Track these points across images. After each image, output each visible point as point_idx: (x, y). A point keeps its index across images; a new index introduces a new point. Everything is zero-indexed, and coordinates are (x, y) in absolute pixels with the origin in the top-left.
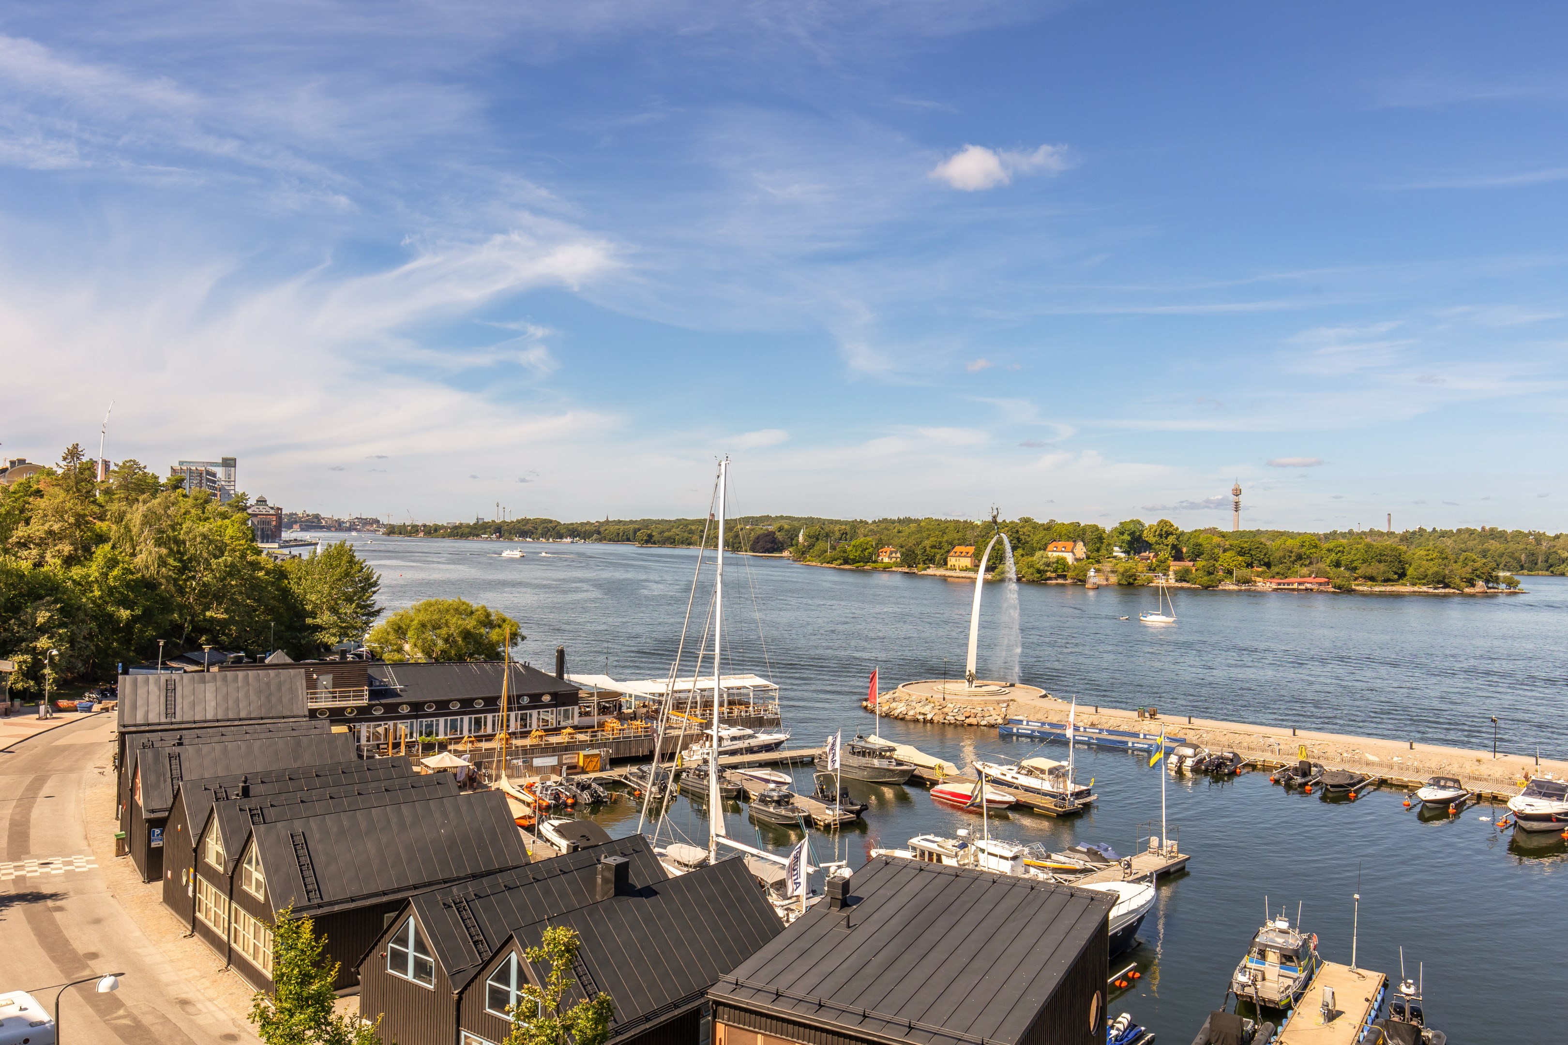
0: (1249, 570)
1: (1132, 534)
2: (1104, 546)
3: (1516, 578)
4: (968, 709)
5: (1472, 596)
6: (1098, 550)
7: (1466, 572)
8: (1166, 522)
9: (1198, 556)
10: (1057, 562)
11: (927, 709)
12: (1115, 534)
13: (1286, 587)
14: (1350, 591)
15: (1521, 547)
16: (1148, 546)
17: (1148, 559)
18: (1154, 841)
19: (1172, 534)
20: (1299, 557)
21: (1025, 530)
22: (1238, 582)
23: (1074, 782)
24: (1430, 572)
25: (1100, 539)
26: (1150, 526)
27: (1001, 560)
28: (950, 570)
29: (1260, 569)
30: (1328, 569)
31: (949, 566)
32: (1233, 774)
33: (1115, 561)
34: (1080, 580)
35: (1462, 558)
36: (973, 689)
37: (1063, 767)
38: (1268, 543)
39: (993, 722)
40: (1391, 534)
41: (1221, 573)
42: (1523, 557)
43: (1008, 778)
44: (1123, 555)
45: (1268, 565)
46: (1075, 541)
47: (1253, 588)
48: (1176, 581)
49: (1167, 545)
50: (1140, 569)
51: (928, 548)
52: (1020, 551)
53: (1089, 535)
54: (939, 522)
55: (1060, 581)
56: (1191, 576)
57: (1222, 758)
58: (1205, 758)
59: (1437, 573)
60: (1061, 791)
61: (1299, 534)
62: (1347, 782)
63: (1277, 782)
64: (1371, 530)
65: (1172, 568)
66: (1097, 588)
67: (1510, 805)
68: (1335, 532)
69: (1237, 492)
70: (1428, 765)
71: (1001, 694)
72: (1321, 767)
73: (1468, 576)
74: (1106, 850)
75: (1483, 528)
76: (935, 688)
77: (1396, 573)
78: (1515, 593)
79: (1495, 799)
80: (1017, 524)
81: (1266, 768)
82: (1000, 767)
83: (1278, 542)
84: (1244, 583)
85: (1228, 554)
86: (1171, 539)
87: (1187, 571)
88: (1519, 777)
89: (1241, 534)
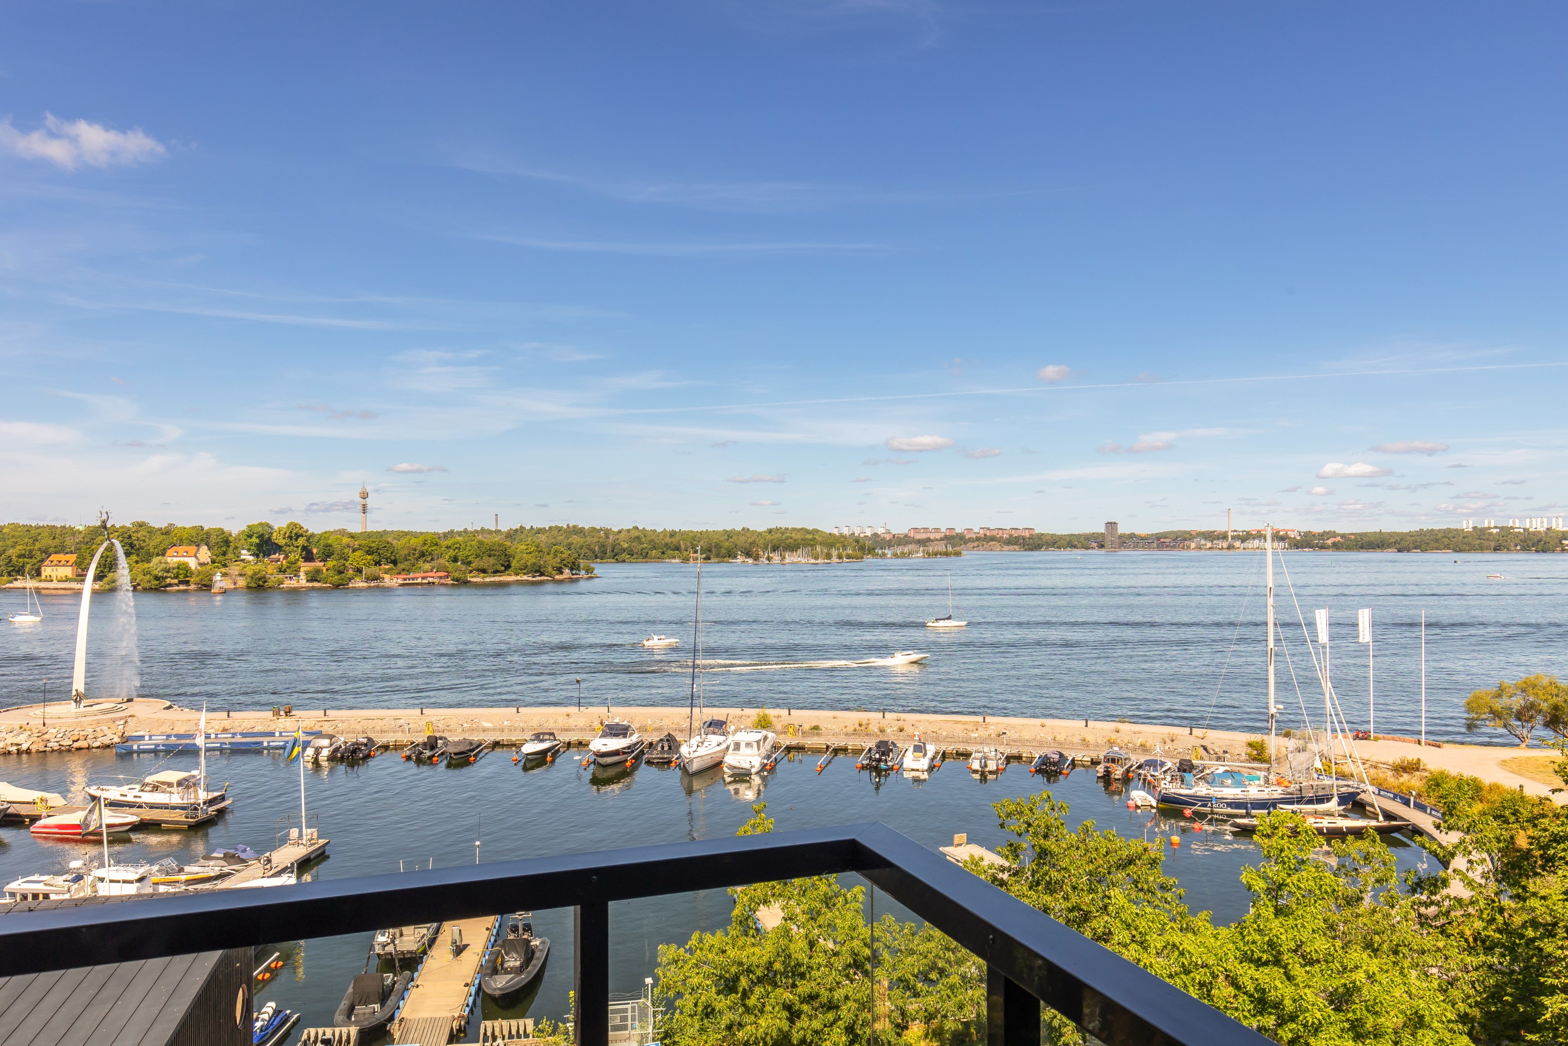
0: (377, 568)
1: (261, 537)
2: (231, 549)
3: (592, 565)
4: (76, 732)
5: (561, 582)
6: (224, 554)
7: (556, 562)
8: (295, 525)
9: (329, 556)
10: (178, 568)
11: (21, 739)
12: (243, 537)
13: (411, 581)
14: (466, 583)
15: (595, 540)
16: (278, 548)
17: (278, 560)
18: (294, 833)
19: (302, 535)
20: (423, 555)
21: (139, 535)
22: (368, 579)
23: (207, 789)
24: (529, 564)
25: (227, 542)
26: (279, 528)
27: (110, 568)
28: (45, 581)
29: (387, 567)
30: (447, 564)
31: (43, 577)
32: (368, 757)
33: (242, 564)
34: (205, 585)
35: (553, 551)
36: (82, 709)
37: (194, 776)
38: (394, 542)
39: (108, 742)
40: (498, 532)
41: (351, 572)
42: (597, 548)
43: (130, 798)
44: (251, 558)
45: (395, 562)
46: (198, 546)
47: (381, 584)
48: (308, 581)
49: (297, 547)
50: (270, 571)
51: (14, 558)
52: (134, 558)
53: (213, 540)
54: (28, 529)
55: (182, 587)
56: (322, 576)
57: (357, 744)
58: (340, 747)
59: (534, 564)
60: (192, 801)
61: (422, 533)
62: (468, 748)
63: (409, 758)
64: (482, 529)
65: (302, 569)
66: (224, 592)
67: (591, 747)
68: (452, 531)
69: (364, 496)
70: (530, 724)
71: (118, 710)
72: (446, 739)
73: (558, 565)
74: (244, 851)
75: (568, 526)
76: (31, 714)
77: (502, 565)
78: (592, 578)
79: (580, 744)
80: (129, 529)
81: (398, 747)
82: (120, 789)
83: (403, 541)
84: (373, 580)
85: (358, 553)
86: (301, 541)
87: (318, 571)
88: (597, 725)
89: (370, 535)
